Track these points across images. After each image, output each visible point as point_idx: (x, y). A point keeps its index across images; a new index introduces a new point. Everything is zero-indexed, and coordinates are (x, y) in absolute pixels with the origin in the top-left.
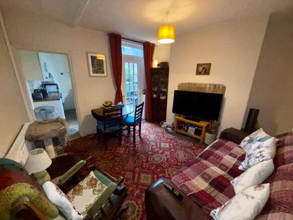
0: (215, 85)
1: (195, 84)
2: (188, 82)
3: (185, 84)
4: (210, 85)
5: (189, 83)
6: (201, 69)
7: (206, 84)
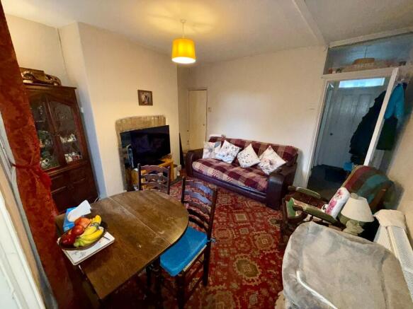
0: (158, 117)
1: (140, 118)
2: (131, 116)
3: (126, 119)
4: (154, 117)
5: (131, 118)
6: (143, 97)
7: (151, 117)
